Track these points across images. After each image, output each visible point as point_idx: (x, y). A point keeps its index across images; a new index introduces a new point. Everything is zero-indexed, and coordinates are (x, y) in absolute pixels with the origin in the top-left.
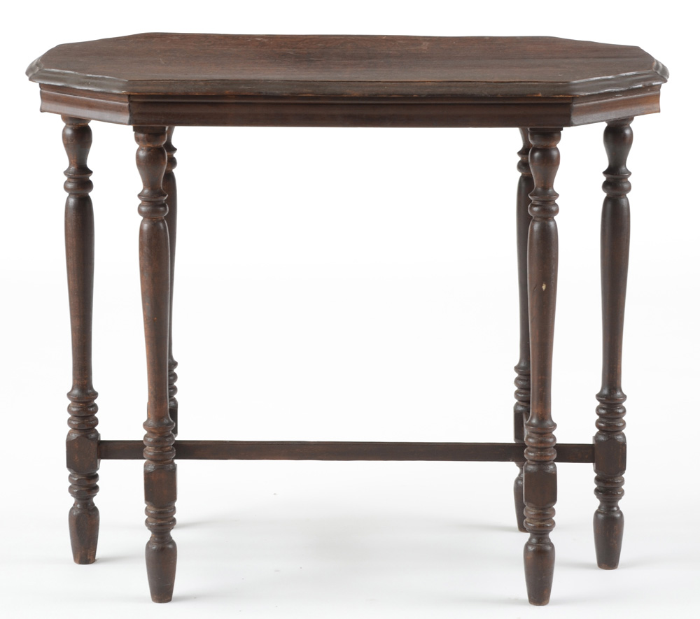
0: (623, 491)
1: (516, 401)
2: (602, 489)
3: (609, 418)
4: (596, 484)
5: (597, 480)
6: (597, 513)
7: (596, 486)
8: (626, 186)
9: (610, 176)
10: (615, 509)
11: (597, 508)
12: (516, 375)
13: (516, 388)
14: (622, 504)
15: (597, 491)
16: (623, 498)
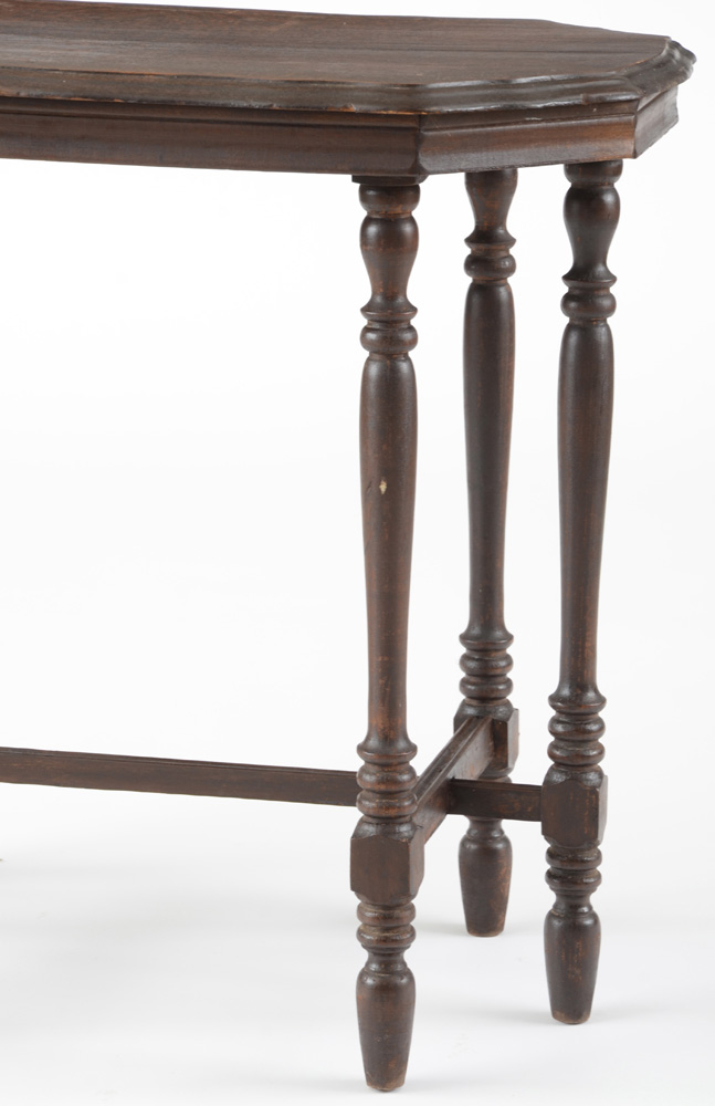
0: (599, 877)
1: (463, 697)
2: (560, 873)
3: (573, 741)
4: (549, 862)
5: (551, 855)
6: (551, 916)
7: (548, 867)
8: (606, 303)
9: (575, 283)
10: (585, 909)
11: (550, 907)
12: (463, 650)
13: (463, 675)
14: (598, 900)
15: (550, 876)
16: (599, 888)
